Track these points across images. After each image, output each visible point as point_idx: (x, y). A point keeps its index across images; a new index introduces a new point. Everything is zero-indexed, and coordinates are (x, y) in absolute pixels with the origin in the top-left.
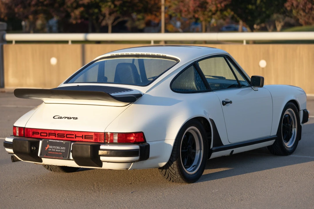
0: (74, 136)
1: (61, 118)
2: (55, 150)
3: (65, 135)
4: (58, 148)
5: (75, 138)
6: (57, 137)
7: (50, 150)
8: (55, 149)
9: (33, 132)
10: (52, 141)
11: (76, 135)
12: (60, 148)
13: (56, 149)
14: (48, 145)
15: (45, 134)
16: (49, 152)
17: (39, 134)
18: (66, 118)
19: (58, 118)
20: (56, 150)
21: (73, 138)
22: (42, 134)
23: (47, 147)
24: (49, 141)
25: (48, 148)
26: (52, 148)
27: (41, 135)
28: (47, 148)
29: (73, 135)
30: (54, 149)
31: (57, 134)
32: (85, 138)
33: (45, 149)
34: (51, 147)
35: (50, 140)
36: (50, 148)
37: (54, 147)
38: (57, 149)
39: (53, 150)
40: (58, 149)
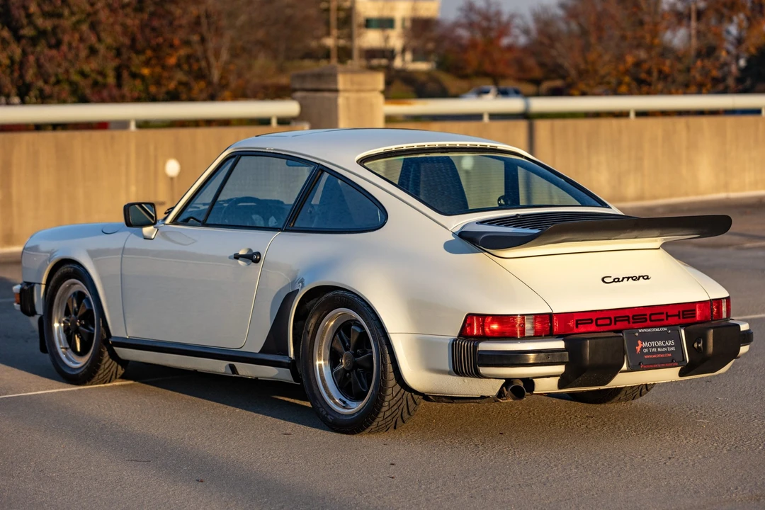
0: (664, 317)
1: (617, 280)
2: (657, 350)
3: (648, 317)
4: (660, 343)
5: (667, 319)
6: (633, 323)
7: (647, 350)
8: (655, 347)
9: (577, 321)
10: (644, 332)
11: (667, 313)
12: (664, 343)
13: (657, 348)
14: (639, 342)
15: (608, 321)
16: (646, 357)
17: (591, 323)
18: (628, 278)
19: (614, 281)
20: (659, 350)
21: (663, 320)
22: (600, 322)
23: (638, 345)
24: (639, 333)
25: (642, 348)
26: (649, 348)
27: (597, 325)
28: (638, 348)
29: (662, 313)
30: (652, 347)
31: (631, 318)
32: (684, 318)
33: (636, 350)
34: (645, 344)
35: (640, 331)
36: (646, 348)
37: (653, 343)
38: (659, 347)
39: (654, 350)
40: (662, 347)
